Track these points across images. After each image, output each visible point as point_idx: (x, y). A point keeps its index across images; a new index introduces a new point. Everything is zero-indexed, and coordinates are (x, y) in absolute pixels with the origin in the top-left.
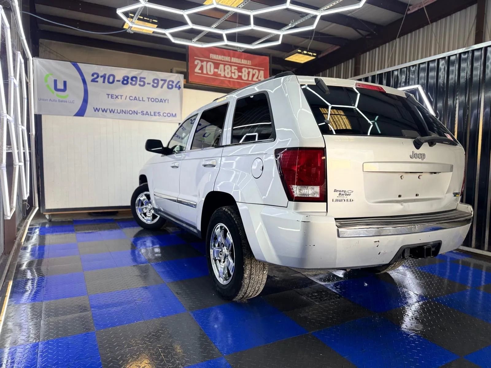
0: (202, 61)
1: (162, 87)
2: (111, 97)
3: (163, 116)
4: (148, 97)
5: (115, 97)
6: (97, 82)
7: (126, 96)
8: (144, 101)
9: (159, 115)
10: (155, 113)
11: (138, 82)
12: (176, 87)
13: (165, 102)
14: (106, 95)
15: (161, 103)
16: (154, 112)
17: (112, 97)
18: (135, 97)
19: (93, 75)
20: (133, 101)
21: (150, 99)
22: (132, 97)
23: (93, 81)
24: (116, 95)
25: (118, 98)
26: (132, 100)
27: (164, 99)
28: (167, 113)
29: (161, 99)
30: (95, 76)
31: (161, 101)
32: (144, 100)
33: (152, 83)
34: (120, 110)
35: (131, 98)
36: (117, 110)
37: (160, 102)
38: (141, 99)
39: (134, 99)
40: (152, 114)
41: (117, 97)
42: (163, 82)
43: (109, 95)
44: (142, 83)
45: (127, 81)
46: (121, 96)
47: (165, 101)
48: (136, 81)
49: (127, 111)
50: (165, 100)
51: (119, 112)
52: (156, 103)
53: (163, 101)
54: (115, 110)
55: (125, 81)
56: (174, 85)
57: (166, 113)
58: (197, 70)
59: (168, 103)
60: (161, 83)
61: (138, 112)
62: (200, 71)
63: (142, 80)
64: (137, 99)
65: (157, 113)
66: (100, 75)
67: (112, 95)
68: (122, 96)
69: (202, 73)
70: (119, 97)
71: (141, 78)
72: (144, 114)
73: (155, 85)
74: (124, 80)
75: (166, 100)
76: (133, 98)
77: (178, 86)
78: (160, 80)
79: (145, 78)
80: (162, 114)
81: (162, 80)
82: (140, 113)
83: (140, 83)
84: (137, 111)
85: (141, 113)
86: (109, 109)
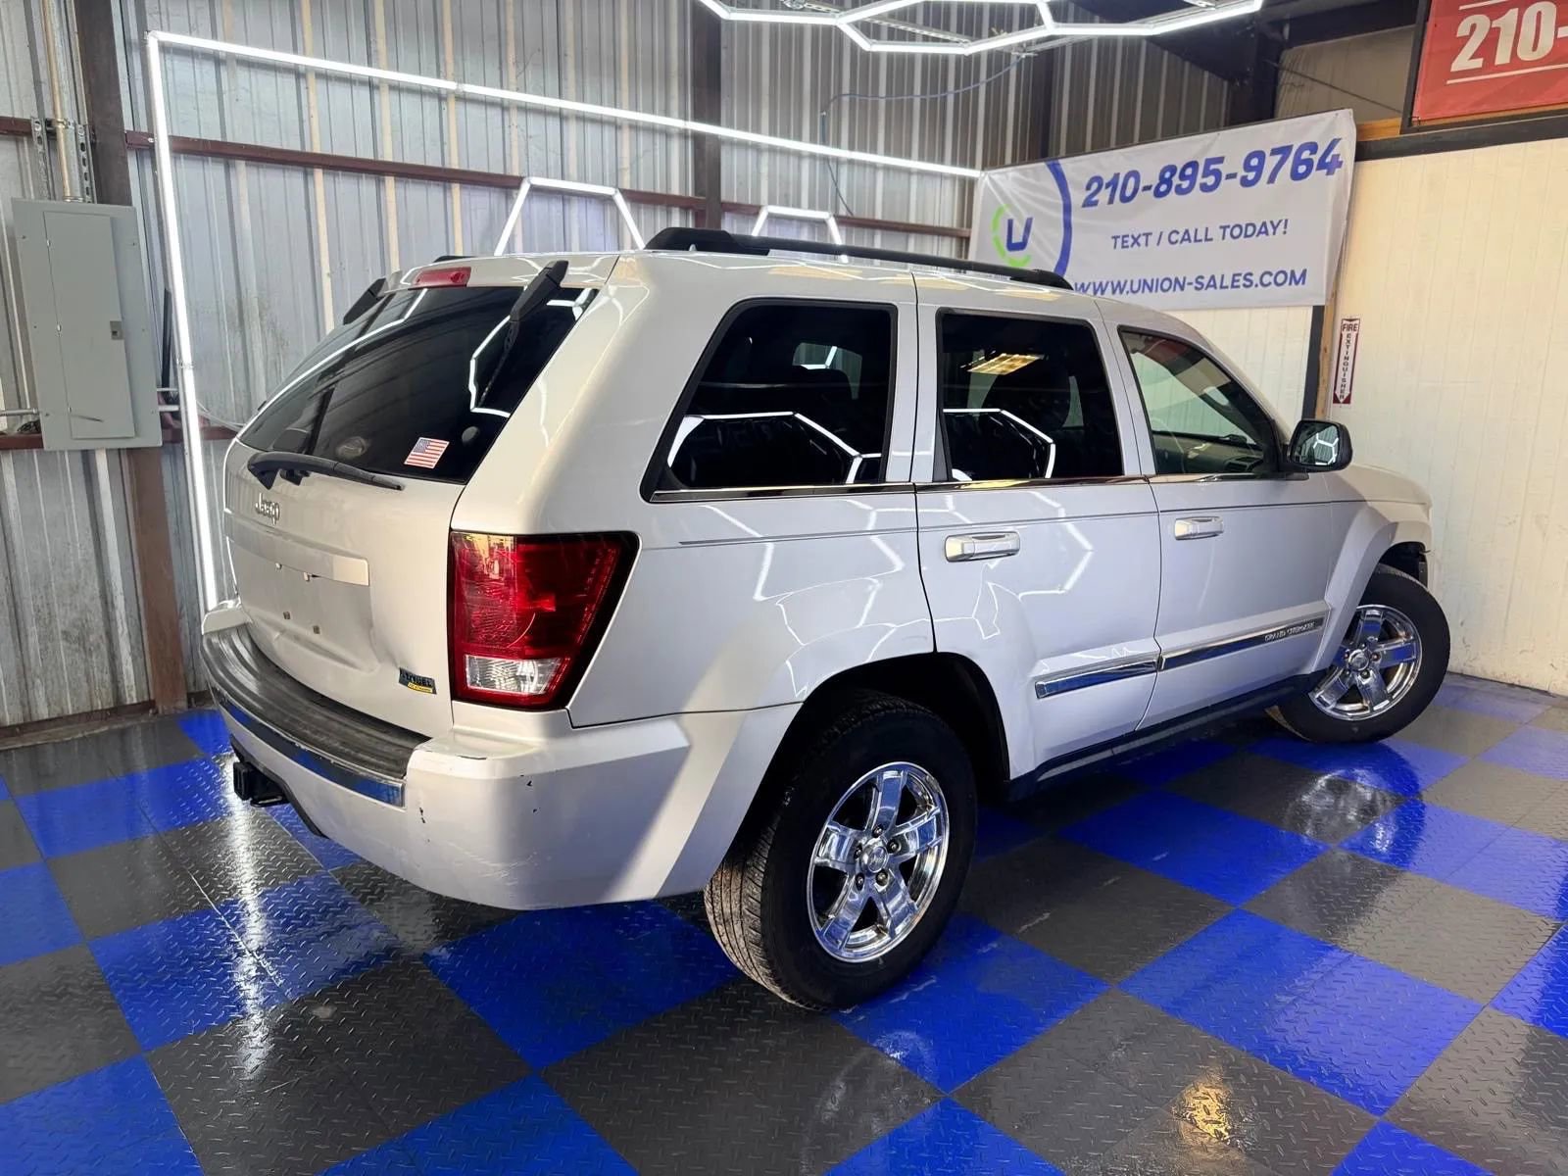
0: (1495, 12)
1: (1271, 180)
2: (1123, 242)
3: (1260, 286)
4: (1224, 224)
5: (1131, 241)
6: (1095, 203)
7: (1161, 233)
8: (1211, 240)
9: (1248, 283)
10: (1237, 278)
11: (1200, 180)
12: (1322, 165)
13: (1274, 233)
14: (1110, 238)
15: (1263, 236)
16: (1234, 275)
17: (1125, 244)
18: (1187, 232)
19: (1088, 188)
20: (1178, 244)
21: (1228, 231)
22: (1178, 233)
23: (1089, 203)
24: (1133, 237)
25: (1139, 244)
26: (1177, 242)
27: (1272, 222)
28: (1274, 273)
29: (1264, 224)
30: (1095, 186)
31: (1263, 230)
32: (1209, 237)
33: (1242, 173)
34: (1140, 281)
35: (1174, 237)
36: (1132, 282)
37: (1260, 233)
38: (1201, 235)
39: (1183, 240)
40: (1227, 282)
41: (1136, 241)
42: (1278, 157)
43: (1118, 237)
44: (1210, 181)
45: (1169, 182)
46: (1147, 235)
47: (1275, 228)
48: (1193, 178)
49: (1157, 280)
50: (1275, 224)
51: (1135, 287)
52: (1247, 239)
53: (1270, 230)
54: (1126, 282)
55: (1165, 184)
56: (1316, 158)
57: (1270, 274)
58: (1464, 61)
59: (1285, 233)
60: (1271, 162)
61: (1187, 281)
62: (1478, 63)
63: (1213, 167)
64: (1189, 240)
65: (1241, 278)
66: (1106, 181)
67: (1124, 236)
68: (1151, 234)
69: (1489, 65)
70: (1142, 240)
71: (1209, 162)
72: (1202, 285)
73: (1251, 176)
74: (1163, 180)
75: (1280, 221)
76: (1179, 237)
77: (1328, 160)
78: (1268, 153)
79: (1220, 160)
80: (1256, 279)
81: (1274, 152)
82: (1190, 284)
83: (1204, 180)
84: (1185, 279)
85: (1195, 284)
86: (1112, 283)
